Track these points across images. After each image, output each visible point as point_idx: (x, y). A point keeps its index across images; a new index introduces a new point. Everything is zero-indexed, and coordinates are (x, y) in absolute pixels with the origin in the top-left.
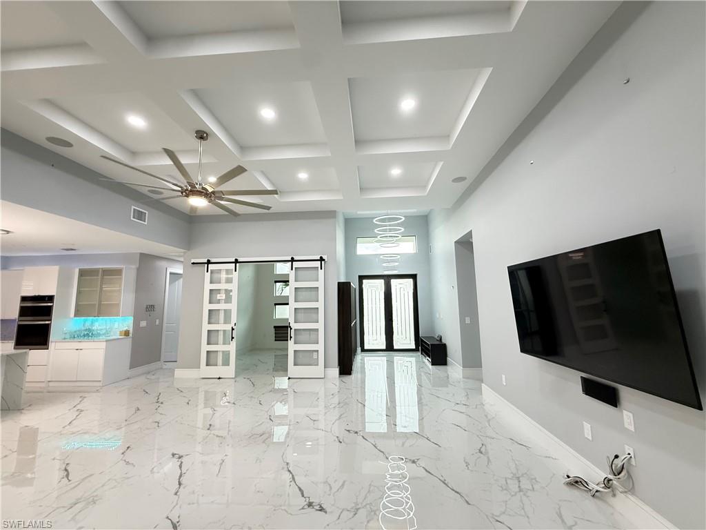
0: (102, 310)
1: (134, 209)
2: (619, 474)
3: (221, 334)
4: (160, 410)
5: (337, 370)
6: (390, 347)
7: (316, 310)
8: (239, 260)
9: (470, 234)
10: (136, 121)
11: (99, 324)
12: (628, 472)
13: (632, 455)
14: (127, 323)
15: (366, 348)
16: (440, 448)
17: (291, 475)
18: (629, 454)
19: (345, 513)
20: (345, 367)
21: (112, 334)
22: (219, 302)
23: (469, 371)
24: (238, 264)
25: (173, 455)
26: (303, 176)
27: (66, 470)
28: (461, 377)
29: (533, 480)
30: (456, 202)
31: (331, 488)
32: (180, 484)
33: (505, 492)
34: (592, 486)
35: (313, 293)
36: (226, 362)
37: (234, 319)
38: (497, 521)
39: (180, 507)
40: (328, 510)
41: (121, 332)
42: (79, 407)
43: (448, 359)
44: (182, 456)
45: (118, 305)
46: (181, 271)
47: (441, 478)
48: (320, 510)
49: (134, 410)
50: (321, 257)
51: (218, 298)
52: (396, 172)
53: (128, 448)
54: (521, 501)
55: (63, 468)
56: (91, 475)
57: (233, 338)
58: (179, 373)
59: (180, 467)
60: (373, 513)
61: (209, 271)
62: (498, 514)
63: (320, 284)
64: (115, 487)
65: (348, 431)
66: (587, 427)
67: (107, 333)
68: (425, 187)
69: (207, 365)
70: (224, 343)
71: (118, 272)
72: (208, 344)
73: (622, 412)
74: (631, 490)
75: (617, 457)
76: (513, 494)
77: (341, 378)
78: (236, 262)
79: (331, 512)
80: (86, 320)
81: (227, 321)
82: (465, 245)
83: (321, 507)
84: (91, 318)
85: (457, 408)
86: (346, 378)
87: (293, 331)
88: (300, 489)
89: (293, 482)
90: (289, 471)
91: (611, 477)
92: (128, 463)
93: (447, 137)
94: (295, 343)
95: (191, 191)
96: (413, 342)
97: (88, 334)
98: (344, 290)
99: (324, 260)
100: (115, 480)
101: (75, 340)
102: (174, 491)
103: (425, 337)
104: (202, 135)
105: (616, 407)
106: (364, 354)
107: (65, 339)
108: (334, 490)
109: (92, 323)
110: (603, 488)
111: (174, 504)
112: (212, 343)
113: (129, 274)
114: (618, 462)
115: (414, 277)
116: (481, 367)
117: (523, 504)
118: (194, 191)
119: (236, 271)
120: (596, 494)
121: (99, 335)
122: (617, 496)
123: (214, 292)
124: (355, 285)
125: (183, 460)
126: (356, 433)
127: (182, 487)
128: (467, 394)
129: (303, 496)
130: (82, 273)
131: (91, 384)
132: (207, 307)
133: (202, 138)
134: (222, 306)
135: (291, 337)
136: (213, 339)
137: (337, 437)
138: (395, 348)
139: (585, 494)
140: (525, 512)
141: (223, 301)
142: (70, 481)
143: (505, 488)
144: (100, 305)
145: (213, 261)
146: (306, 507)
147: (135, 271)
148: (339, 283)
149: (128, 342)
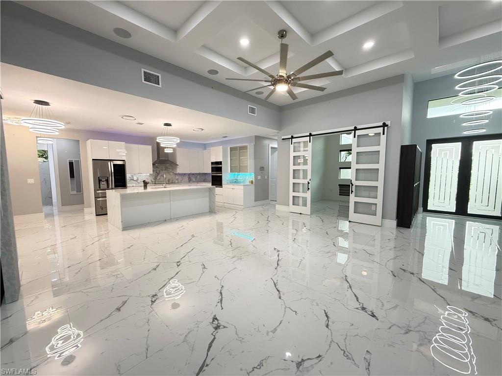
0: (240, 169)
1: (249, 107)
3: (301, 186)
4: (269, 225)
5: (394, 223)
6: (461, 211)
7: (377, 171)
8: (312, 134)
10: (245, 42)
11: (240, 176)
14: (251, 177)
15: (429, 207)
17: (348, 284)
20: (405, 219)
21: (246, 182)
24: (311, 137)
25: (275, 249)
26: (368, 45)
31: (383, 305)
32: (278, 265)
35: (375, 156)
40: (380, 319)
41: (249, 181)
42: (235, 216)
45: (247, 166)
46: (276, 146)
49: (257, 222)
50: (384, 124)
51: (299, 162)
53: (254, 239)
57: (308, 189)
59: (278, 256)
61: (293, 143)
63: (382, 148)
65: (404, 270)
69: (293, 205)
70: (303, 192)
71: (245, 148)
72: (294, 192)
77: (399, 230)
79: (383, 321)
80: (235, 174)
81: (305, 177)
83: (373, 314)
86: (405, 231)
87: (354, 187)
88: (356, 296)
89: (350, 289)
90: (347, 281)
94: (355, 196)
97: (236, 182)
98: (408, 154)
99: (387, 126)
101: (232, 184)
104: (283, 34)
106: (425, 214)
107: (228, 183)
108: (386, 307)
109: (238, 176)
111: (275, 273)
112: (296, 191)
119: (310, 142)
121: (240, 182)
123: (296, 158)
124: (421, 149)
125: (280, 253)
130: (232, 149)
131: (239, 206)
132: (292, 167)
133: (282, 37)
134: (301, 167)
135: (352, 192)
136: (296, 189)
137: (392, 272)
138: (469, 212)
141: (302, 164)
144: (240, 166)
145: (295, 136)
147: (253, 147)
148: (402, 146)
149: (253, 187)
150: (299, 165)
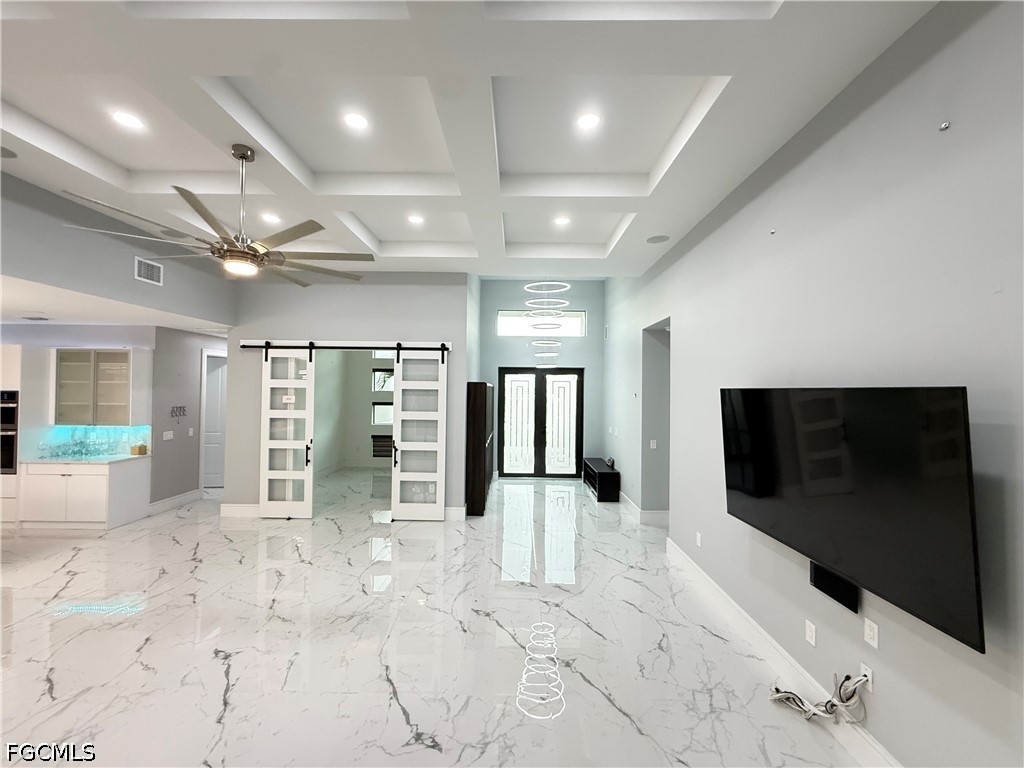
0: (98, 416)
1: (140, 262)
2: (848, 699)
3: (290, 455)
4: (199, 574)
5: (463, 510)
6: (540, 471)
7: (434, 424)
8: (316, 345)
9: (667, 321)
10: (128, 120)
11: (98, 435)
12: (860, 698)
13: (870, 677)
14: (140, 434)
15: (506, 470)
16: (604, 642)
17: (391, 689)
18: (865, 676)
19: (469, 750)
20: (476, 504)
21: (119, 450)
22: (285, 407)
23: (651, 515)
24: (314, 351)
25: (217, 652)
26: (416, 220)
27: (49, 680)
28: (638, 522)
29: (730, 693)
30: (650, 269)
31: (449, 708)
32: (226, 704)
33: (692, 713)
34: (808, 706)
35: (431, 398)
36: (299, 496)
37: (309, 433)
38: (680, 761)
39: (225, 745)
40: (444, 746)
41: (133, 448)
42: (70, 567)
43: (622, 493)
44: (230, 655)
45: (126, 408)
46: (224, 354)
47: (605, 691)
48: (433, 747)
49: (157, 573)
50: (443, 345)
51: (284, 401)
52: (562, 221)
53: (147, 640)
54: (713, 727)
55: (45, 677)
56: (89, 689)
57: (308, 461)
58: (228, 510)
59: (227, 673)
60: (507, 751)
61: (269, 359)
62: (680, 750)
63: (440, 386)
64: (126, 709)
65: (477, 611)
66: (810, 629)
67: (111, 449)
68: (604, 245)
69: (270, 500)
70: (295, 468)
71: (122, 357)
72: (271, 469)
73: (864, 621)
74: (861, 720)
75: (848, 678)
76: (702, 716)
77: (470, 522)
78: (312, 346)
79: (448, 750)
80: (76, 429)
81: (299, 434)
82: (658, 336)
83: (434, 741)
84: (83, 427)
85: (632, 574)
86: (477, 521)
87: (399, 453)
88: (405, 712)
89: (394, 700)
90: (389, 680)
91: (835, 701)
92: (147, 668)
93: (646, 175)
94: (402, 471)
95: (228, 251)
96: (574, 466)
97: (81, 450)
98: (476, 394)
99: (447, 349)
100: (127, 698)
101: (60, 460)
102: (215, 718)
103: (589, 459)
104: (244, 153)
105: (856, 612)
106: (503, 480)
107: (42, 457)
108: (453, 712)
109: (86, 433)
110: (823, 712)
111: (218, 737)
112: (276, 467)
113: (140, 361)
114: (850, 686)
115: (580, 372)
116: (666, 507)
117: (716, 734)
118: (233, 251)
119: (311, 361)
120: (814, 717)
121: (98, 452)
122: (841, 724)
123: (278, 392)
124: (492, 383)
125: (233, 661)
126: (488, 615)
127: (229, 708)
128: (646, 552)
129: (408, 723)
130: (63, 357)
131: (90, 526)
132: (267, 413)
133: (243, 157)
134: (291, 414)
135: (396, 462)
136: (277, 463)
137: (461, 622)
138: (547, 472)
139: (797, 716)
140: (717, 747)
141: (293, 406)
142: (54, 699)
143: (692, 708)
144: (96, 406)
145: (275, 344)
146: (413, 741)
147: (151, 356)
148: (468, 383)
149: (146, 464)
150: (286, 409)
